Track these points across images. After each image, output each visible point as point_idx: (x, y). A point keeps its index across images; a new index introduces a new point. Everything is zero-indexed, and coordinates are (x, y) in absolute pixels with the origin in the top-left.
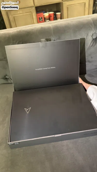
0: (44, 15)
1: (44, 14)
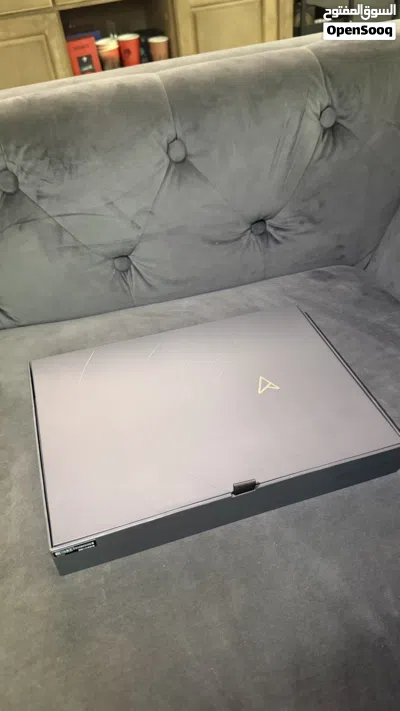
0: (98, 46)
1: (100, 42)
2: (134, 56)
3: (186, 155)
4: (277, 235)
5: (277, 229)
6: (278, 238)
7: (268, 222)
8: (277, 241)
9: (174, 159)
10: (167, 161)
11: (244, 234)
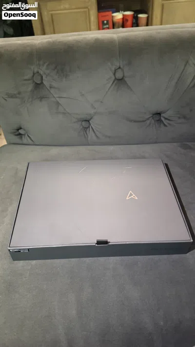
1: (114, 14)
2: (129, 23)
3: (124, 76)
4: (165, 122)
5: (166, 119)
6: (166, 124)
7: (162, 115)
8: (165, 125)
9: (117, 78)
10: (113, 78)
11: (148, 119)
